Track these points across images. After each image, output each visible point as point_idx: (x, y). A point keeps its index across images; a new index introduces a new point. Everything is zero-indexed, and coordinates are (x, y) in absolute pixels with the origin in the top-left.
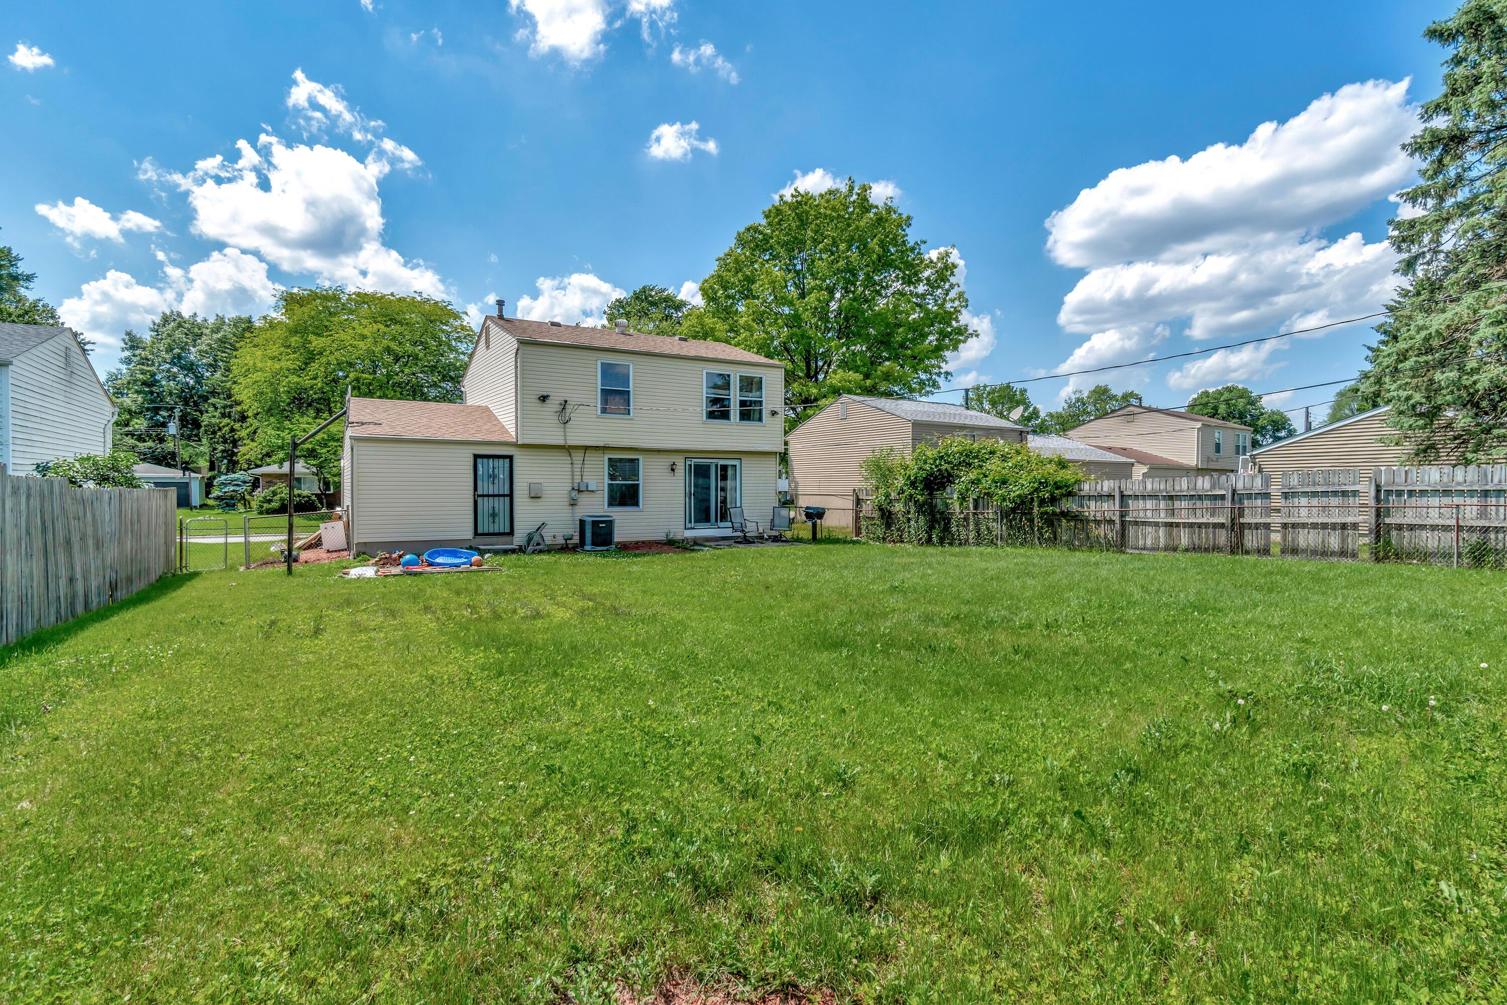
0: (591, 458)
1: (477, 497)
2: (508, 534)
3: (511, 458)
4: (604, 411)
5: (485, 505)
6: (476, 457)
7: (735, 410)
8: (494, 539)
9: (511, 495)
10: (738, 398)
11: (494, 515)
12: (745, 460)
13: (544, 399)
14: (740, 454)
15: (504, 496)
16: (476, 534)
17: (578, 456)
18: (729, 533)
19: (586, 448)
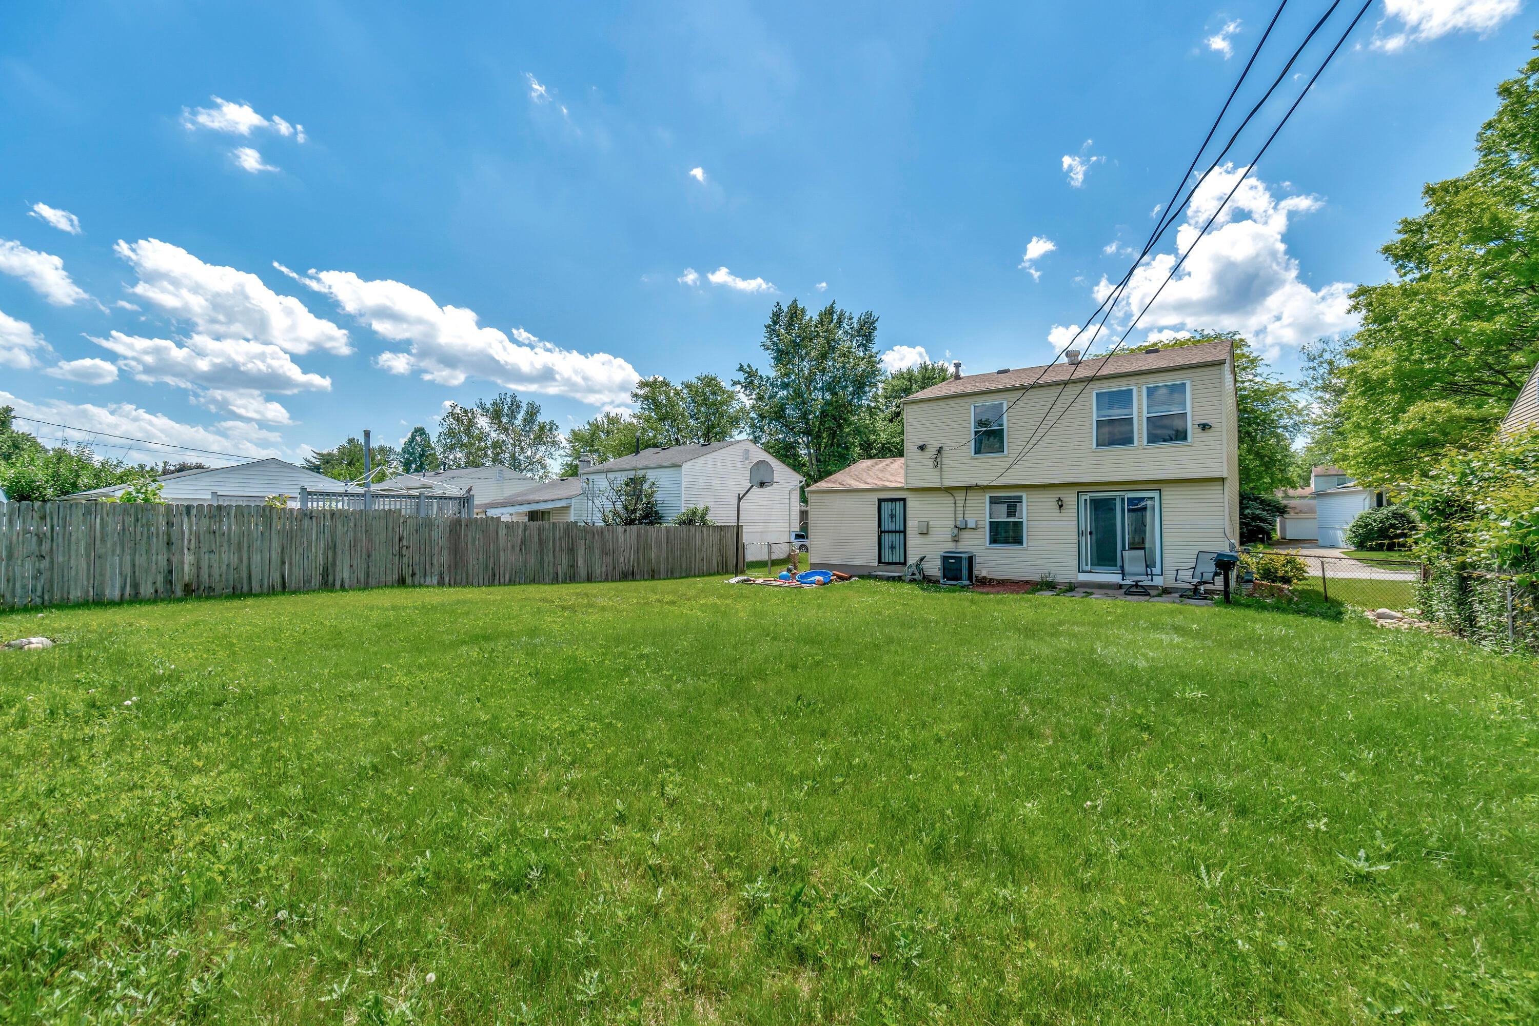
0: (972, 497)
1: (881, 532)
2: (899, 564)
3: (904, 500)
4: (978, 451)
5: (886, 538)
6: (880, 501)
7: (1140, 431)
8: (892, 567)
9: (904, 532)
10: (1145, 415)
11: (892, 548)
12: (1168, 493)
13: (922, 448)
14: (1158, 485)
15: (900, 532)
16: (880, 562)
17: (960, 497)
18: (1116, 578)
19: (968, 488)
